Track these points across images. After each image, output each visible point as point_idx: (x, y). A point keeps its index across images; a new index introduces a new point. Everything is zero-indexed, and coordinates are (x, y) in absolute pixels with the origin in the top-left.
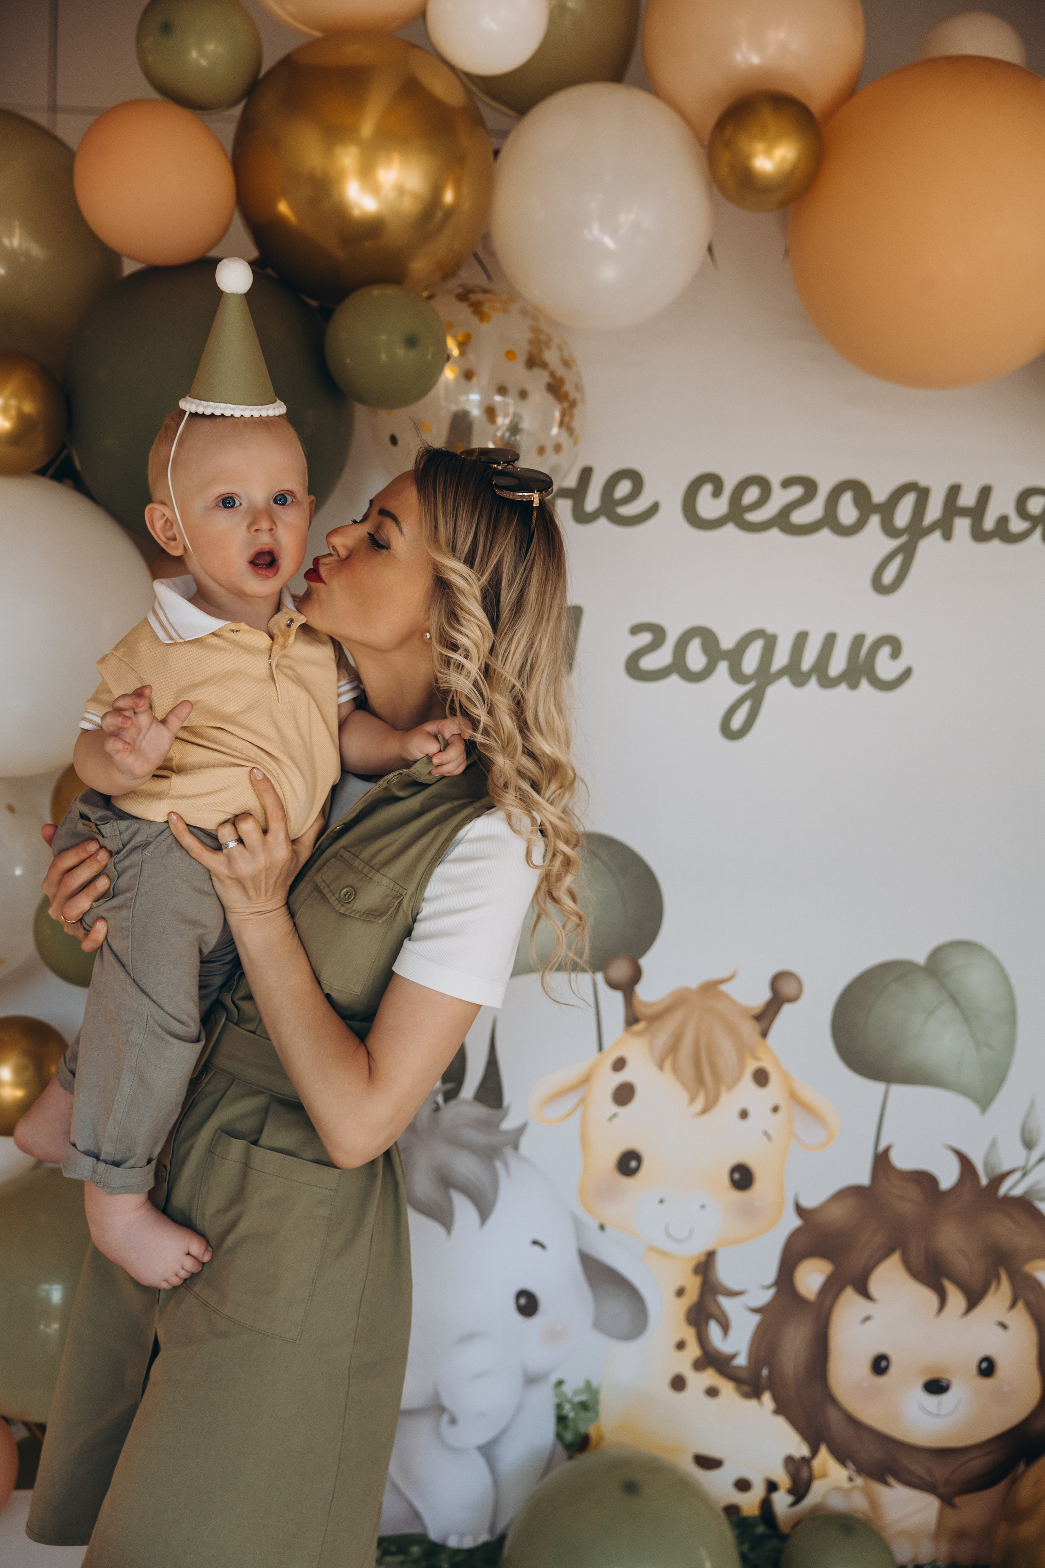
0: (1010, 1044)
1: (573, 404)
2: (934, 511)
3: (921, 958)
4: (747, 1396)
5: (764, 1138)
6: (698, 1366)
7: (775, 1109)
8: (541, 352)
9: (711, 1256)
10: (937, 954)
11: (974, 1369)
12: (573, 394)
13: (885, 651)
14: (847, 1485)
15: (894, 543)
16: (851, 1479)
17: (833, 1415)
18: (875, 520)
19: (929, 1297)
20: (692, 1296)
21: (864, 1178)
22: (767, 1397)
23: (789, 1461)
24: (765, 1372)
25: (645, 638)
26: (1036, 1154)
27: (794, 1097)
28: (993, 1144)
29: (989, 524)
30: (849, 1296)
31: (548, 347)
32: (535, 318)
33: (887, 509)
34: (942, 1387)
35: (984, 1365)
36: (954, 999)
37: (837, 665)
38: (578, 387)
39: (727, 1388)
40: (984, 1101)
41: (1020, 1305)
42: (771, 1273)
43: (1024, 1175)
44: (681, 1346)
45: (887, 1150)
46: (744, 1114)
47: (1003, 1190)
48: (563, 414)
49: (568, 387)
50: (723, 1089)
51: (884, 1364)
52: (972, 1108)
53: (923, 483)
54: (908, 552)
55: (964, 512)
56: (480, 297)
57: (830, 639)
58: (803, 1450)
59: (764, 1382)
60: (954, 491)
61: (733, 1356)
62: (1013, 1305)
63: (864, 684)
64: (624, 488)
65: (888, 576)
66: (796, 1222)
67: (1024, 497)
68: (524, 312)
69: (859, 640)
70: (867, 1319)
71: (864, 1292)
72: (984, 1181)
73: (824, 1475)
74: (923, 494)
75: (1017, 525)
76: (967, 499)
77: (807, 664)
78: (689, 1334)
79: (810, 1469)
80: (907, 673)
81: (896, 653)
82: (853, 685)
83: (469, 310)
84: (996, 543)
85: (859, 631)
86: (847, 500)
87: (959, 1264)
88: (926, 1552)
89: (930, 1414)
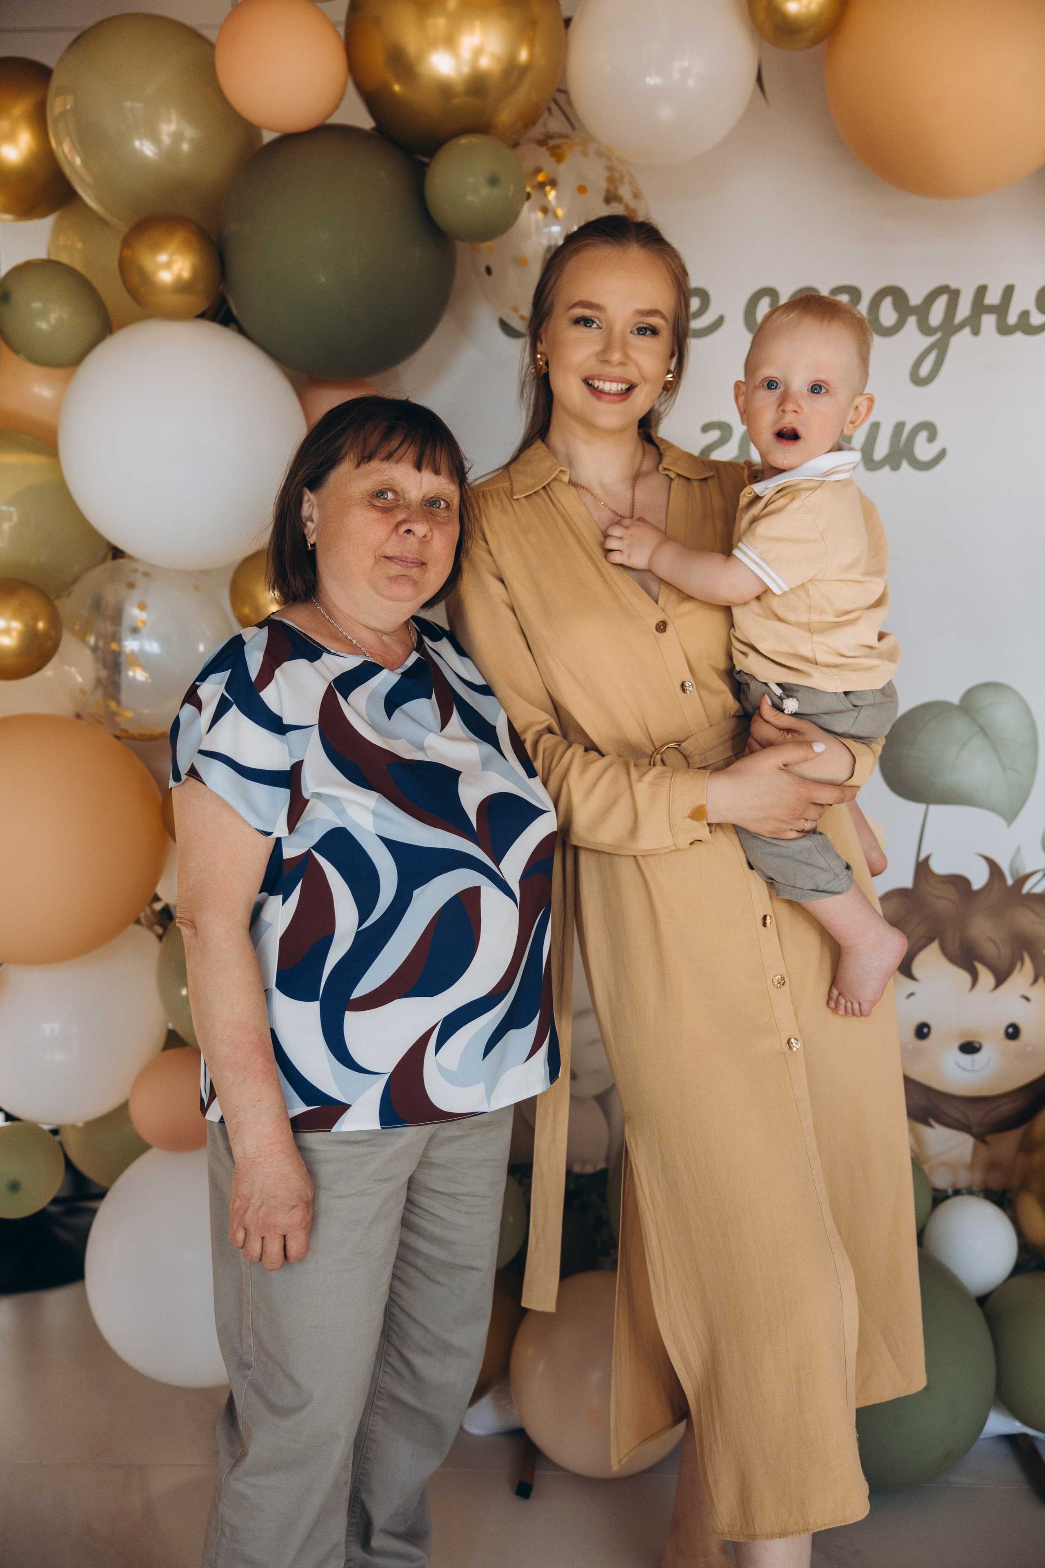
0: (1033, 769)
2: (964, 310)
3: (955, 698)
8: (616, 188)
10: (970, 694)
11: (1002, 1034)
13: (923, 435)
15: (929, 340)
18: (912, 321)
19: (964, 977)
21: (907, 882)
25: (715, 435)
28: (1018, 851)
29: (1012, 318)
31: (622, 183)
32: (609, 158)
33: (923, 312)
34: (975, 1048)
35: (1010, 1030)
36: (984, 731)
37: (881, 450)
40: (1010, 815)
41: (1041, 981)
43: (1044, 876)
45: (927, 859)
47: (1026, 889)
51: (925, 1030)
52: (1001, 822)
53: (954, 286)
54: (941, 348)
55: (990, 309)
56: (561, 142)
57: (875, 429)
60: (982, 291)
62: (1035, 981)
63: (905, 465)
65: (924, 370)
67: (1042, 293)
68: (600, 154)
69: (899, 427)
70: (912, 994)
71: (909, 974)
72: (1010, 882)
74: (954, 295)
75: (1036, 319)
76: (993, 298)
80: (942, 454)
81: (932, 438)
82: (895, 467)
83: (547, 153)
84: (1019, 336)
85: (900, 419)
86: (887, 305)
87: (990, 950)
88: (963, 1179)
89: (963, 1069)
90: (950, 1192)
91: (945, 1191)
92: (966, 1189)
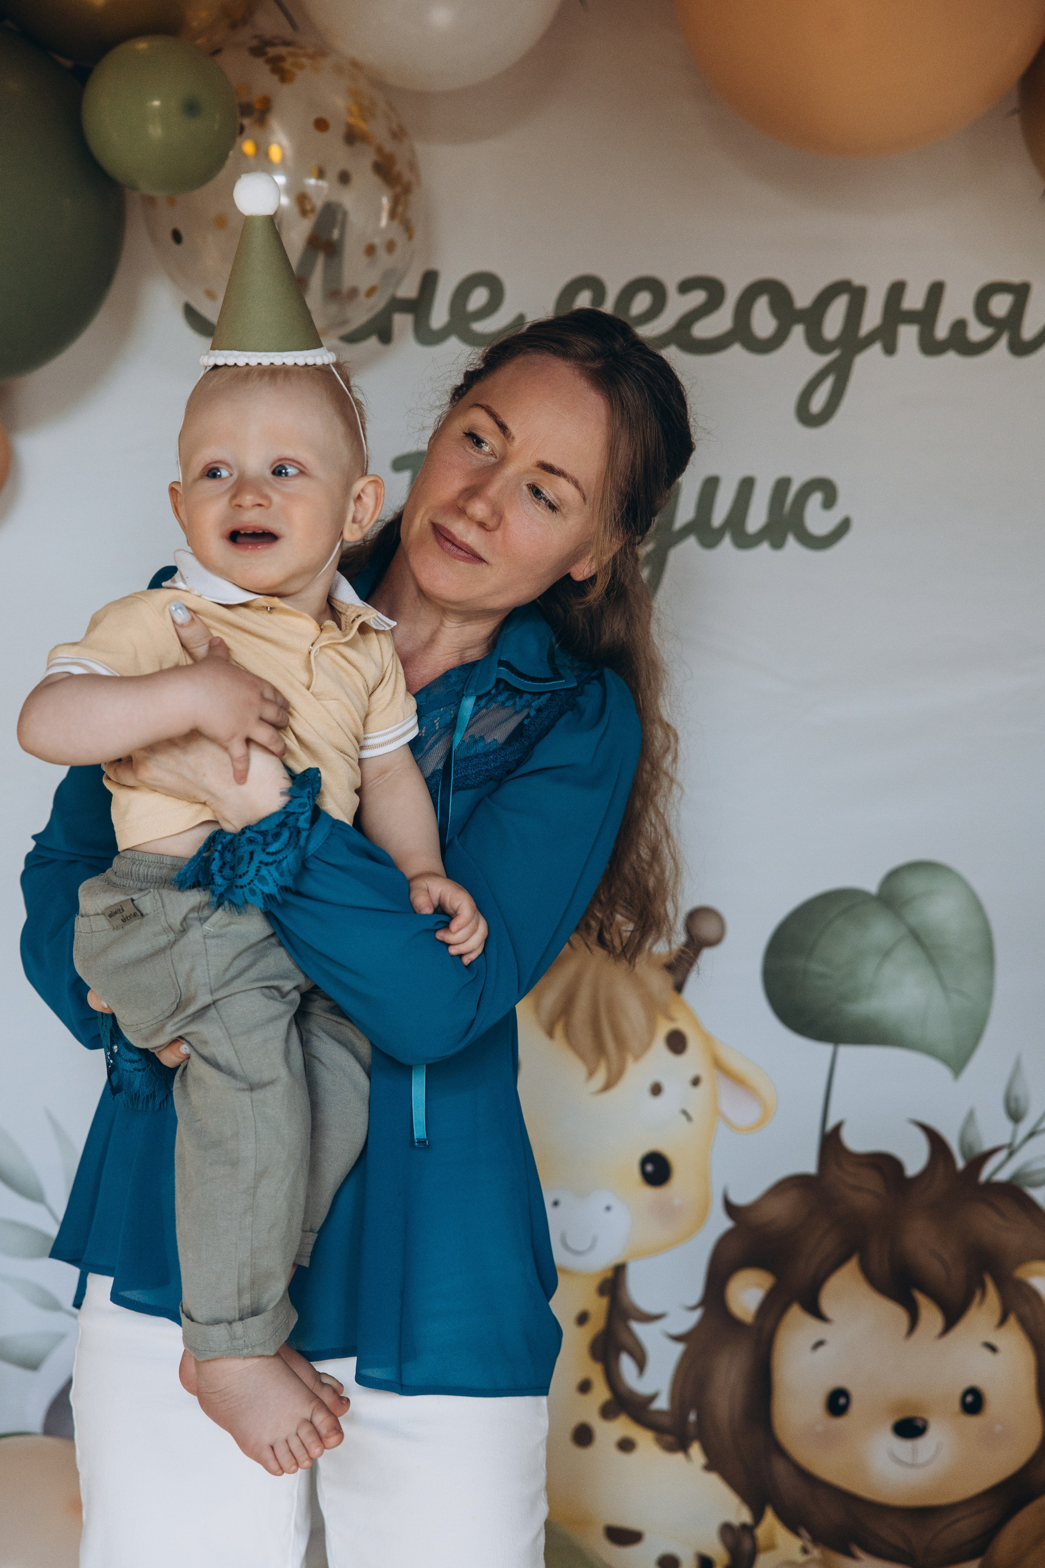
0: (988, 992)
1: (407, 190)
2: (872, 318)
3: (872, 886)
4: (670, 1448)
5: (683, 1118)
6: (608, 1412)
7: (696, 1082)
9: (619, 1270)
10: (892, 879)
11: (956, 1405)
12: (407, 176)
13: (816, 499)
14: (800, 1558)
15: (822, 361)
16: (805, 1551)
17: (780, 1468)
18: (798, 332)
19: (897, 1314)
20: (597, 1323)
21: (809, 1165)
22: (696, 1450)
23: (727, 1529)
24: (692, 1417)
26: (1025, 1128)
27: (718, 1065)
28: (970, 1117)
29: (942, 331)
30: (796, 1315)
33: (813, 317)
34: (917, 1427)
35: (969, 1399)
36: (914, 935)
37: (756, 518)
38: (413, 166)
39: (645, 1439)
40: (957, 1061)
41: (1012, 1320)
42: (695, 1291)
43: (1011, 1154)
44: (585, 1387)
45: (838, 1128)
46: (656, 1090)
48: (396, 202)
49: (400, 167)
50: (630, 1060)
51: (842, 1401)
52: (942, 1072)
53: (857, 281)
54: (841, 371)
55: (911, 317)
56: (282, 50)
57: (747, 486)
58: (744, 1516)
59: (692, 1430)
60: (897, 290)
61: (653, 1398)
62: (1003, 1321)
63: (791, 541)
64: (479, 298)
65: (817, 403)
66: (725, 1224)
67: (985, 295)
68: (339, 70)
69: (783, 485)
70: (819, 1344)
71: (815, 1311)
72: (960, 1164)
73: (771, 1546)
74: (858, 296)
75: (977, 332)
76: (914, 300)
77: (718, 517)
78: (596, 1373)
79: (754, 1539)
80: (844, 526)
81: (829, 502)
82: (778, 544)
83: (266, 68)
84: (951, 357)
85: (783, 473)
86: (762, 306)
89: (901, 1463)
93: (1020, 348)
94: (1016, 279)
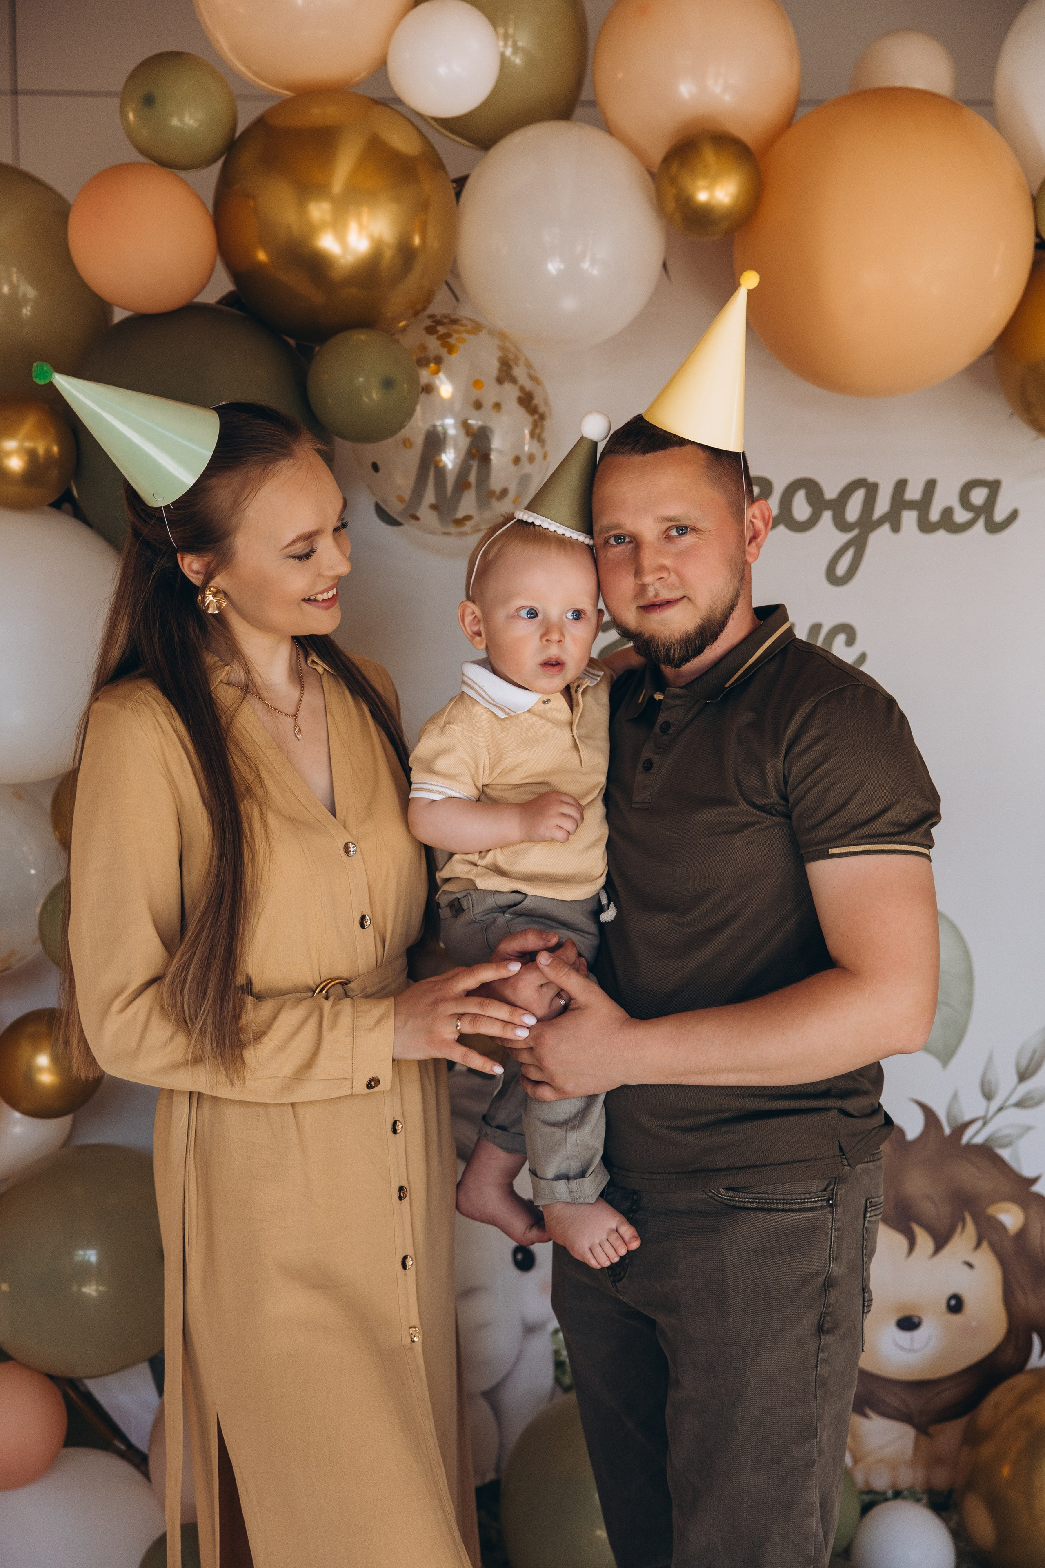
0: (969, 1003)
1: (543, 417)
2: (882, 506)
8: (510, 368)
11: (943, 1306)
12: (542, 407)
13: (841, 638)
15: (846, 537)
18: (827, 516)
19: (901, 1241)
26: (995, 1104)
28: (955, 1096)
29: (935, 515)
31: (517, 364)
32: (502, 338)
33: (839, 505)
34: (914, 1323)
35: (953, 1302)
38: (547, 402)
41: (985, 1245)
43: (985, 1124)
47: (965, 1139)
48: (535, 427)
49: (538, 400)
52: (935, 1063)
53: (871, 479)
54: (859, 545)
55: (911, 505)
56: (449, 328)
60: (901, 485)
62: (978, 1245)
65: (841, 569)
67: (967, 489)
69: (816, 628)
74: (872, 489)
75: (961, 516)
76: (913, 493)
80: (863, 660)
81: (851, 641)
83: (436, 341)
84: (942, 534)
85: (816, 620)
86: (800, 497)
87: (928, 1209)
88: (906, 1478)
89: (902, 1349)
90: (890, 1494)
91: (884, 1493)
92: (907, 1489)
93: (993, 528)
94: (990, 477)
